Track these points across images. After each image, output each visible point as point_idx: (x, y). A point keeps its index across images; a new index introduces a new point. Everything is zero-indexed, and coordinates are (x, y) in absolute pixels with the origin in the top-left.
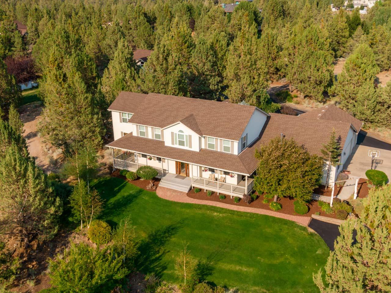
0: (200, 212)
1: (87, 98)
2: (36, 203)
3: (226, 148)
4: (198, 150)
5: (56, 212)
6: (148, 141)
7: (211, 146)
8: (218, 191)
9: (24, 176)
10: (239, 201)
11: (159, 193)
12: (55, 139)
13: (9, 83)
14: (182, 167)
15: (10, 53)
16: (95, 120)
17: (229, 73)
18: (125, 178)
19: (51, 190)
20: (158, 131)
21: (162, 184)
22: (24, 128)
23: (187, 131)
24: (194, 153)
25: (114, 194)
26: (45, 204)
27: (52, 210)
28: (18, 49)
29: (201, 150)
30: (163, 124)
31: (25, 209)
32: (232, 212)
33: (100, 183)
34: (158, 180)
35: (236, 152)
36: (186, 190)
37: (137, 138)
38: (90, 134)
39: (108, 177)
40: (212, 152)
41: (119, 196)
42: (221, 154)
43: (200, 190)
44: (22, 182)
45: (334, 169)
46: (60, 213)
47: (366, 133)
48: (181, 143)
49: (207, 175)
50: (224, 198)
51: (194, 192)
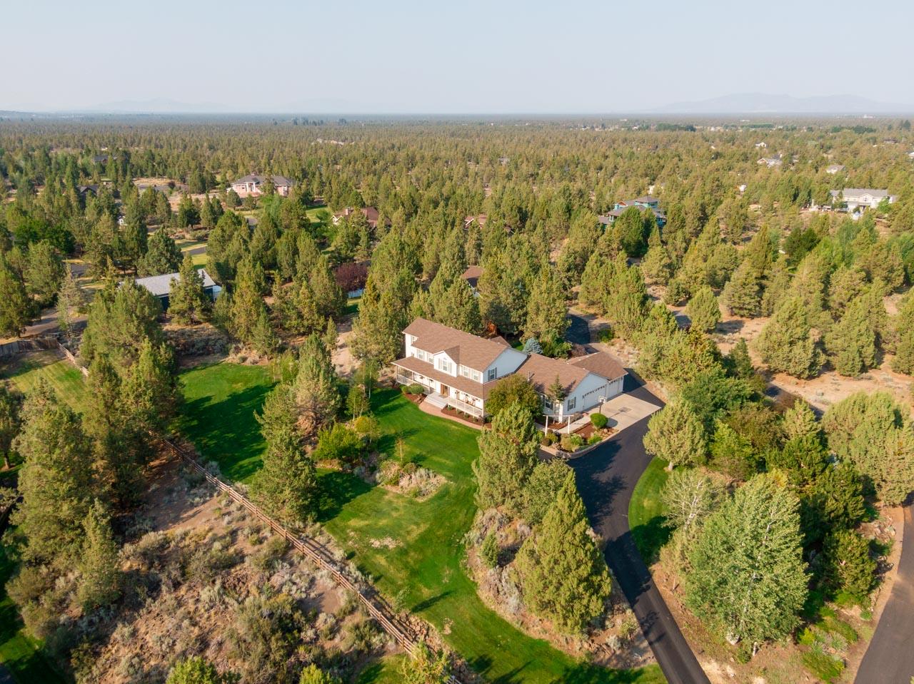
0: (444, 424)
1: (386, 320)
2: (323, 395)
3: (476, 377)
4: (455, 376)
5: (335, 404)
6: (423, 363)
7: (466, 374)
8: (466, 411)
9: (319, 376)
10: (477, 421)
11: (422, 407)
12: (357, 352)
13: (336, 294)
14: (445, 389)
15: (351, 254)
16: (390, 340)
17: (530, 307)
18: (400, 391)
19: (335, 389)
20: (431, 356)
21: (427, 400)
22: (338, 339)
23: (449, 360)
24: (451, 378)
25: (388, 402)
26: (329, 397)
27: (333, 403)
28: (363, 247)
29: (458, 376)
30: (433, 351)
31: (315, 398)
32: (466, 427)
33: (382, 392)
34: (425, 396)
35: (482, 382)
36: (442, 407)
37: (417, 360)
38: (385, 351)
39: (390, 388)
40: (466, 379)
41: (391, 404)
42: (472, 381)
43: (454, 409)
44: (316, 380)
45: (561, 407)
46: (338, 406)
47: (645, 383)
48: (445, 368)
49: (462, 396)
50: (468, 417)
51: (449, 410)
